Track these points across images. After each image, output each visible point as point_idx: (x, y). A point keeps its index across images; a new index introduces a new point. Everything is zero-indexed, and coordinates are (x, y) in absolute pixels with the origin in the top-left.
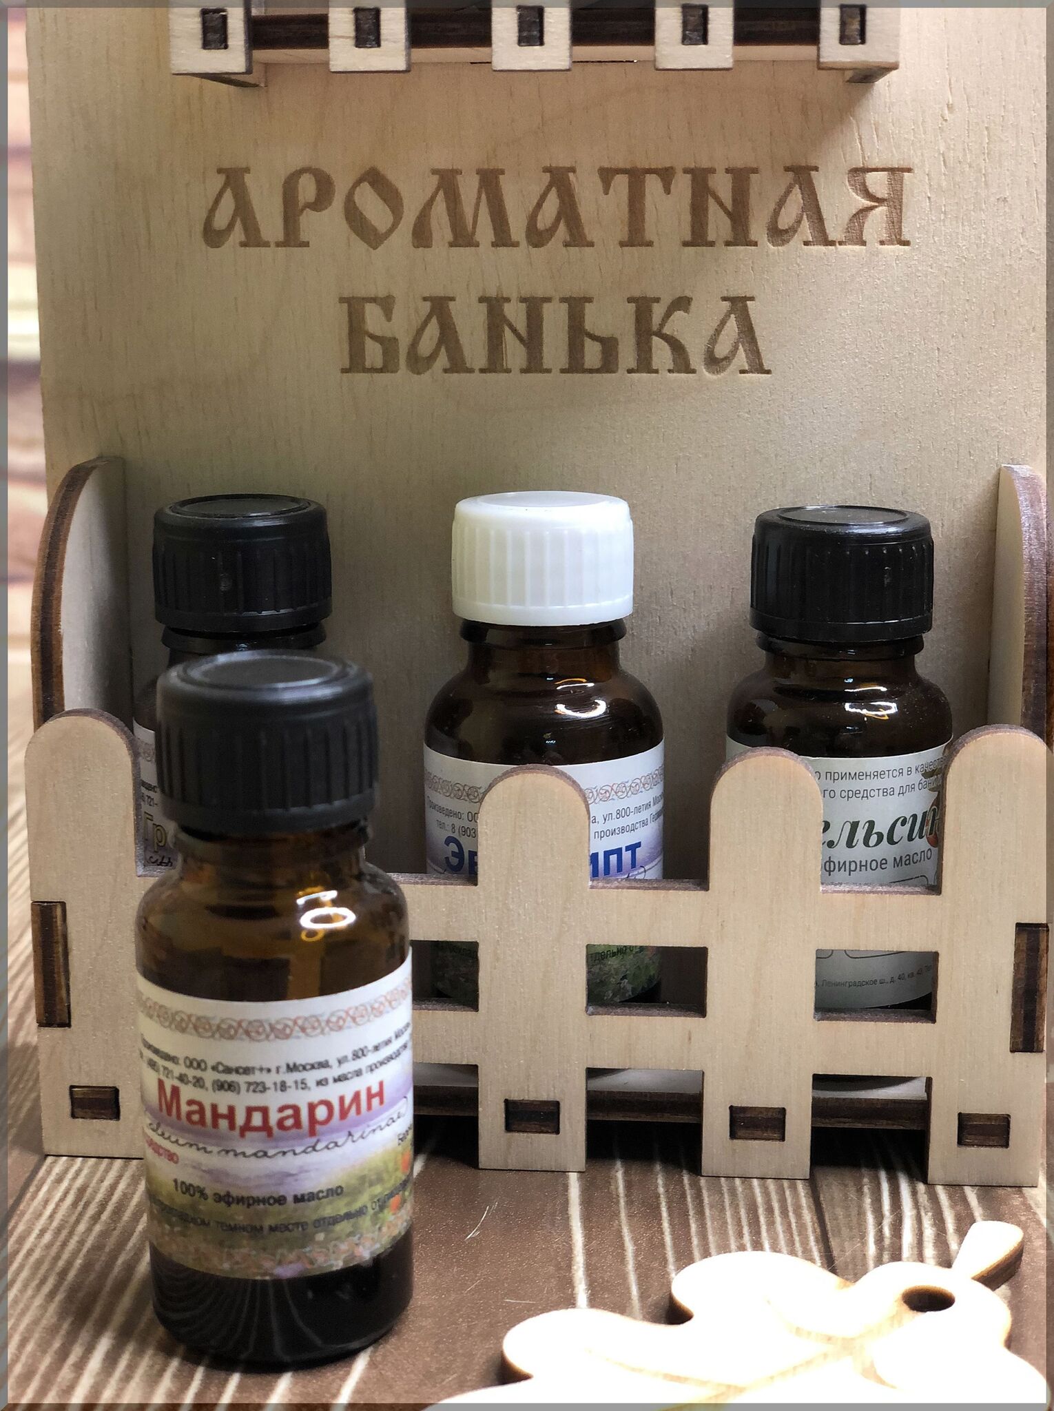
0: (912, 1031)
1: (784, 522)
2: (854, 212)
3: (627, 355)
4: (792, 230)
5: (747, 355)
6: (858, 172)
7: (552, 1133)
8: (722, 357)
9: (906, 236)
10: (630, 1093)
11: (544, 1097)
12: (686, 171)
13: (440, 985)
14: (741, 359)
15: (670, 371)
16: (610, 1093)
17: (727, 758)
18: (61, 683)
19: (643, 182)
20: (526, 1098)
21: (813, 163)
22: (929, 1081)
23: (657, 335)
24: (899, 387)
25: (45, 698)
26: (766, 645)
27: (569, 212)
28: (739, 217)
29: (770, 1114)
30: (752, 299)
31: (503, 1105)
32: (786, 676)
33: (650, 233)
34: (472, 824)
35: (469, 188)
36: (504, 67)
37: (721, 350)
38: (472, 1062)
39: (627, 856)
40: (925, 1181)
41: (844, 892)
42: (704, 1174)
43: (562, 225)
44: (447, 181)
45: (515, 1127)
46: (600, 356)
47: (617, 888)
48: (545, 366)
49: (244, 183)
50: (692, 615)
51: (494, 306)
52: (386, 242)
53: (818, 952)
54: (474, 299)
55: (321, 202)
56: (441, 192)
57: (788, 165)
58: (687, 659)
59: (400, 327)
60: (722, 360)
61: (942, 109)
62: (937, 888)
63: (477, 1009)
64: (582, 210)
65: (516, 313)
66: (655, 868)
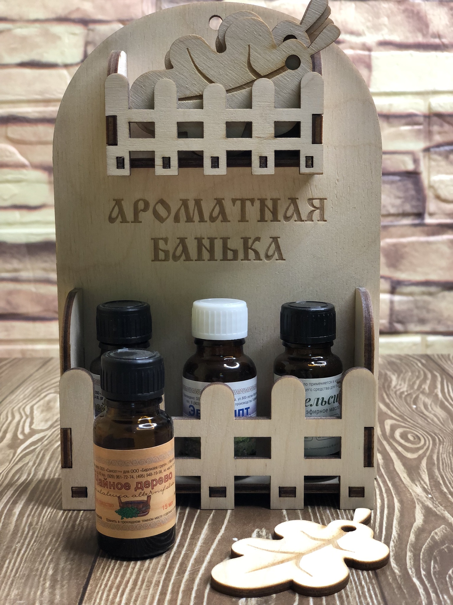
0: (334, 461)
1: (290, 307)
2: (310, 211)
3: (241, 255)
4: (291, 217)
5: (278, 255)
6: (310, 200)
7: (224, 497)
9: (325, 219)
10: (248, 484)
11: (221, 485)
12: (258, 199)
13: (187, 452)
14: (276, 256)
15: (254, 260)
16: (242, 484)
17: (275, 379)
18: (70, 359)
19: (245, 203)
20: (216, 486)
21: (297, 197)
22: (339, 477)
23: (250, 249)
24: (324, 264)
25: (64, 364)
26: (285, 345)
27: (222, 212)
28: (275, 213)
29: (291, 489)
30: (279, 238)
31: (209, 488)
32: (292, 354)
33: (247, 218)
34: (198, 401)
35: (191, 205)
36: (207, 174)
37: (270, 253)
38: (199, 475)
39: (245, 411)
40: (339, 509)
41: (312, 419)
42: (271, 509)
43: (220, 215)
44: (185, 203)
45: (212, 496)
46: (232, 255)
47: (243, 419)
48: (215, 259)
49: (122, 204)
50: (262, 336)
51: (199, 240)
52: (166, 221)
53: (305, 437)
54: (193, 238)
55: (146, 209)
56: (183, 206)
57: (289, 197)
58: (261, 350)
59: (170, 247)
60: (270, 256)
61: (335, 181)
62: (340, 417)
63: (200, 458)
64: (226, 211)
65: (206, 242)
66: (254, 415)
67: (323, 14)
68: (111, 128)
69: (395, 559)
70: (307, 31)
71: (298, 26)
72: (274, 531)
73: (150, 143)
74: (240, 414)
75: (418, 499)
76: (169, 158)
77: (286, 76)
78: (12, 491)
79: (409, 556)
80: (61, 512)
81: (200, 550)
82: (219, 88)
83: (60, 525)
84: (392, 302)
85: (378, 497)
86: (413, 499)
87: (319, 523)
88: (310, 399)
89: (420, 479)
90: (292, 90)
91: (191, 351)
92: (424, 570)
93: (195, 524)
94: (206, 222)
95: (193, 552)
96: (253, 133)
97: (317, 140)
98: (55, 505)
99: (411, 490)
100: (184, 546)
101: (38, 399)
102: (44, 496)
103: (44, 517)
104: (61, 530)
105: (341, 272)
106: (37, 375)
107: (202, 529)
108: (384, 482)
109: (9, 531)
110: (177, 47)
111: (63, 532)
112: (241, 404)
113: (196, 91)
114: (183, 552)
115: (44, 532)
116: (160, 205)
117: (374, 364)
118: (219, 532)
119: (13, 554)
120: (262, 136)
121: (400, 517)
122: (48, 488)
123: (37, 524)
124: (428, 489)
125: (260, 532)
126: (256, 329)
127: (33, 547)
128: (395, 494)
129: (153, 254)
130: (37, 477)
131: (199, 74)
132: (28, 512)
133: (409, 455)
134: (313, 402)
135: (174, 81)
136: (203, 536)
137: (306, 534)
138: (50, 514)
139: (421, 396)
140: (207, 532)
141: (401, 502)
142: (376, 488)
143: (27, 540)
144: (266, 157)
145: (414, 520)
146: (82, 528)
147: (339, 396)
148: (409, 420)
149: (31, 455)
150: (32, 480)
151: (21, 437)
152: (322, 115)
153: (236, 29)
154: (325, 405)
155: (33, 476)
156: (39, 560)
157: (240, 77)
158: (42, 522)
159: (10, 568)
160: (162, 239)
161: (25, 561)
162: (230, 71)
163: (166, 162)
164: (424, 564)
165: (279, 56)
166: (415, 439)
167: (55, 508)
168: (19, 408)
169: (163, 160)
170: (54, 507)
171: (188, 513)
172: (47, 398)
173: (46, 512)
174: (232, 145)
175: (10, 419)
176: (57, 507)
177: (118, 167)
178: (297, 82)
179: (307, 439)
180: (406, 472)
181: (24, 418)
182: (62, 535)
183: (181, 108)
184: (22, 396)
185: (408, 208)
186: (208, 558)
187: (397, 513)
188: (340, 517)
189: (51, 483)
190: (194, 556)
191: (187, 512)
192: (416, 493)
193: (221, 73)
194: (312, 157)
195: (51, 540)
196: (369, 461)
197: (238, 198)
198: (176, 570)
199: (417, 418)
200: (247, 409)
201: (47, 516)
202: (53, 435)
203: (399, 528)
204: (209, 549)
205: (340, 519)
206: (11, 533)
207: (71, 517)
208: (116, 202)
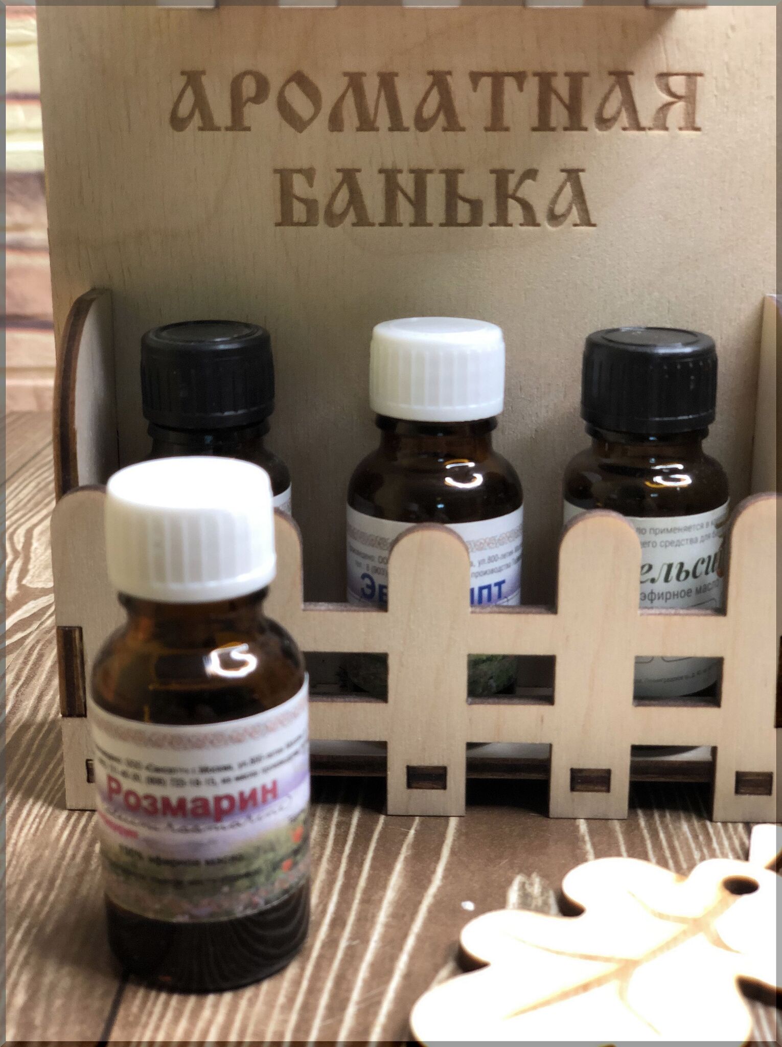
0: (704, 714)
1: (605, 342)
2: (660, 105)
3: (489, 212)
4: (614, 119)
5: (579, 214)
6: (663, 76)
7: (441, 789)
8: (560, 214)
9: (698, 124)
10: (497, 759)
11: (436, 764)
12: (536, 74)
14: (575, 215)
15: (521, 225)
16: (482, 759)
17: (567, 517)
19: (503, 81)
20: (424, 765)
21: (630, 68)
22: (714, 750)
23: (512, 198)
24: (691, 237)
25: (64, 477)
26: (593, 432)
27: (447, 106)
28: (574, 108)
29: (599, 774)
30: (583, 170)
31: (405, 769)
32: (607, 457)
33: (508, 119)
34: (382, 566)
35: (371, 86)
36: (409, 7)
37: (560, 209)
38: (383, 739)
39: (495, 590)
40: (711, 820)
41: (655, 614)
42: (551, 816)
43: (441, 115)
44: (355, 81)
45: (414, 785)
46: (469, 214)
47: (491, 613)
48: (428, 222)
49: (201, 82)
50: (535, 406)
51: (390, 175)
52: (309, 127)
53: (637, 657)
54: (375, 169)
55: (260, 96)
56: (350, 91)
57: (612, 69)
58: (532, 438)
59: (320, 192)
60: (560, 216)
61: (727, 29)
62: (721, 610)
63: (386, 701)
64: (455, 104)
65: (406, 181)
66: (513, 600)
72: (562, 887)
74: (480, 597)
80: (65, 814)
81: (384, 938)
83: (57, 855)
88: (650, 567)
93: (374, 859)
94: (407, 129)
95: (365, 941)
98: (53, 793)
100: (343, 924)
101: (44, 512)
102: (30, 769)
104: (58, 867)
107: (389, 869)
111: (61, 875)
112: (485, 573)
114: (343, 944)
115: (19, 874)
116: (293, 85)
118: (430, 881)
122: (41, 746)
125: (527, 886)
126: (521, 389)
129: (278, 206)
130: (18, 716)
134: (658, 572)
136: (390, 895)
137: (640, 901)
138: (37, 820)
140: (401, 881)
147: (718, 557)
149: (12, 656)
150: (7, 720)
154: (685, 579)
155: (10, 711)
158: (16, 844)
160: (299, 171)
167: (50, 804)
170: (49, 801)
171: (359, 825)
173: (28, 815)
176: (55, 802)
179: (640, 662)
181: (9, 557)
182: (58, 882)
184: (12, 505)
188: (715, 845)
189: (49, 731)
190: (369, 956)
191: (355, 821)
195: (33, 897)
197: (486, 69)
198: (324, 1000)
200: (499, 584)
201: (30, 828)
204: (405, 936)
205: (716, 856)
207: (84, 831)
208: (189, 78)
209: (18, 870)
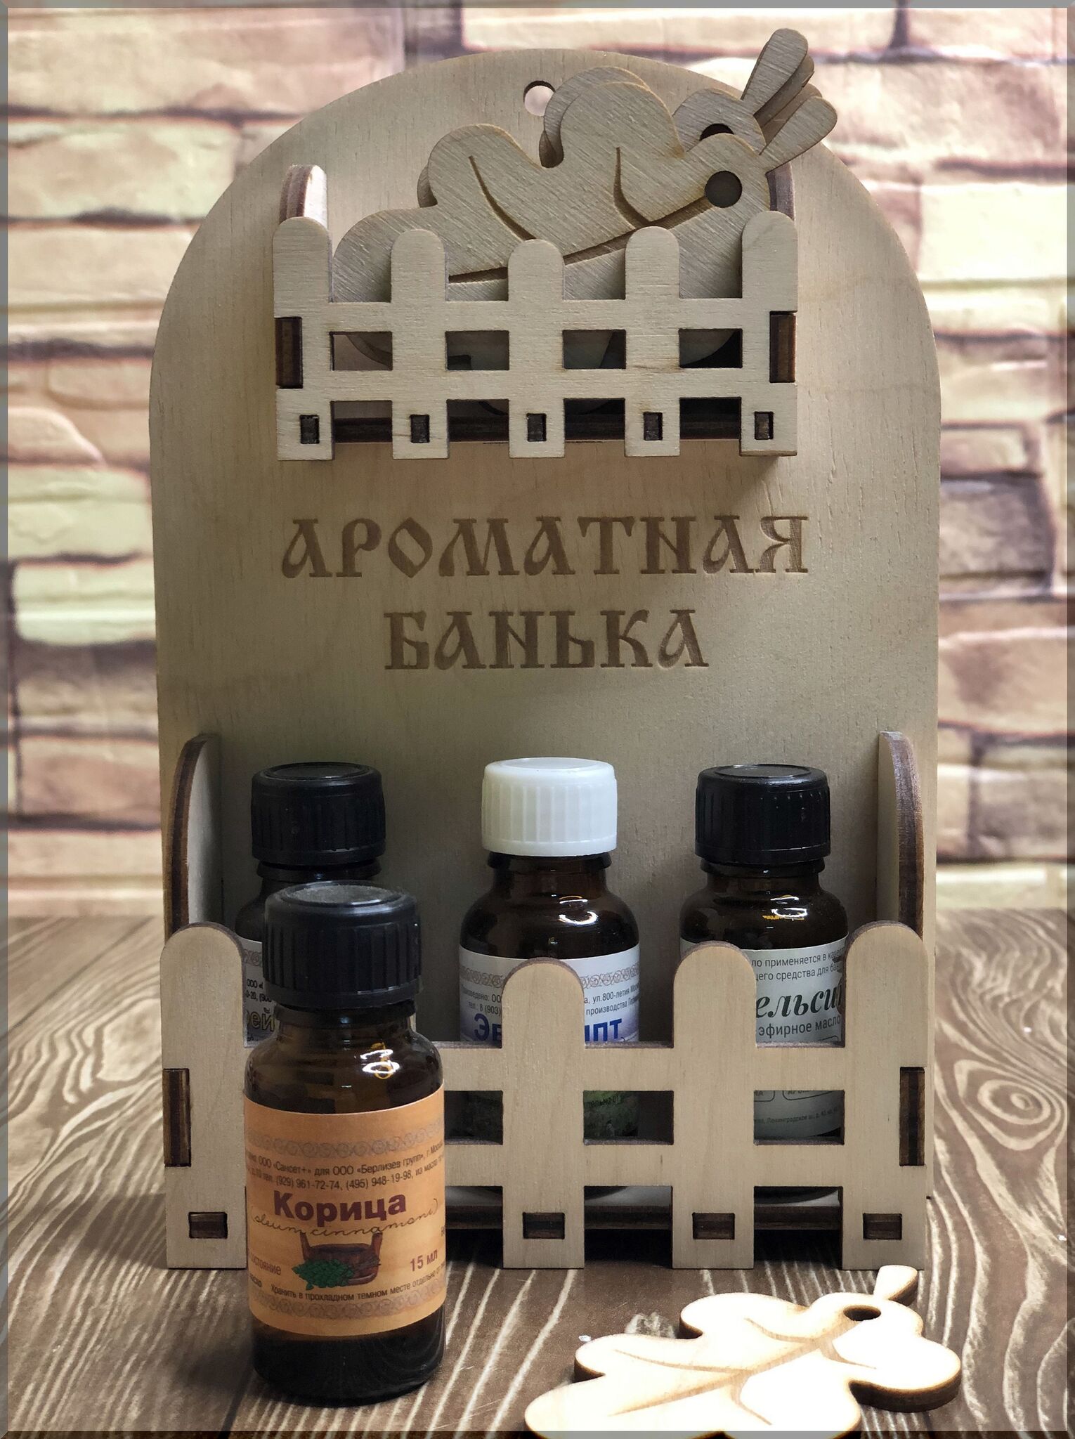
0: (827, 1152)
1: (718, 777)
2: (766, 548)
3: (601, 654)
4: (721, 562)
5: (691, 654)
6: (769, 520)
7: (558, 1238)
8: (671, 654)
9: (804, 566)
11: (553, 1210)
12: (642, 519)
13: (469, 1130)
14: (686, 655)
15: (633, 665)
16: (602, 1207)
17: (683, 949)
18: (187, 903)
19: (612, 526)
20: (540, 1211)
21: (736, 513)
22: (840, 1189)
23: (622, 639)
24: (802, 675)
25: (174, 915)
26: (707, 868)
27: (556, 550)
28: (682, 551)
29: (723, 1219)
30: (693, 611)
31: (521, 1217)
32: (723, 891)
33: (617, 563)
34: (496, 1004)
35: (481, 533)
36: (518, 456)
37: (671, 649)
38: (498, 1184)
39: (611, 1028)
40: (840, 1269)
41: (773, 1047)
42: (674, 1267)
43: (551, 559)
44: (465, 528)
45: (531, 1234)
46: (580, 655)
47: (606, 1048)
48: (540, 663)
49: (313, 530)
50: (652, 849)
51: (501, 618)
52: (420, 573)
53: (756, 1092)
54: (486, 613)
55: (371, 543)
56: (461, 537)
57: (718, 514)
58: (649, 882)
59: (430, 635)
60: (672, 656)
61: (828, 475)
62: (840, 1043)
63: (501, 1143)
64: (565, 548)
65: (517, 624)
66: (632, 1037)
67: (794, 75)
68: (287, 346)
69: (976, 1386)
70: (757, 115)
71: (736, 102)
72: (680, 1319)
73: (382, 381)
74: (596, 1035)
75: (1033, 1246)
76: (427, 418)
77: (707, 222)
78: (46, 1223)
79: (1009, 1379)
80: (165, 1272)
81: (499, 1364)
82: (546, 250)
83: (161, 1303)
84: (974, 786)
85: (936, 1240)
86: (1022, 1244)
87: (789, 1300)
88: (768, 1000)
89: (1038, 1198)
90: (723, 255)
91: (480, 886)
92: (1046, 1412)
93: (488, 1304)
94: (517, 573)
95: (481, 1367)
96: (628, 357)
97: (783, 373)
98: (151, 1255)
99: (1015, 1225)
100: (459, 1354)
101: (114, 1012)
102: (124, 1236)
103: (121, 1283)
104: (162, 1313)
105: (843, 694)
106: (116, 956)
107: (505, 1313)
108: (952, 1206)
109: (37, 1318)
110: (446, 153)
111: (166, 1320)
112: (600, 1011)
113: (490, 258)
114: (458, 1368)
115: (122, 1320)
116: (405, 531)
117: (922, 915)
118: (546, 1321)
119: (45, 1372)
120: (649, 363)
121: (988, 1286)
122: (134, 1217)
123: (104, 1300)
124: (1058, 1221)
125: (646, 1323)
126: (637, 831)
127: (95, 1353)
128: (977, 1234)
129: (389, 650)
130: (106, 1192)
131: (498, 218)
132: (82, 1275)
133: (1013, 1144)
134: (775, 1005)
135: (439, 235)
136: (506, 1331)
137: (759, 1326)
138: (137, 1277)
139: (1043, 1005)
140: (516, 1320)
141: (991, 1251)
142: (931, 1221)
143: (80, 1339)
144: (660, 415)
145: (1022, 1295)
146: (214, 1310)
147: (838, 992)
148: (1013, 1060)
149: (95, 1141)
150: (95, 1197)
151: (70, 1098)
152: (795, 314)
153: (589, 110)
154: (803, 1013)
155: (97, 1189)
156: (107, 1384)
157: (597, 224)
158: (116, 1296)
159: (37, 1403)
160: (410, 615)
161: (74, 1387)
162: (573, 211)
163: (420, 430)
164: (1045, 1398)
165: (689, 175)
166: (1027, 1104)
167: (149, 1264)
168: (69, 1033)
169: (412, 423)
170: (148, 1262)
171: (473, 1277)
172: (137, 1010)
173: (127, 1273)
174: (576, 385)
175: (45, 1056)
176: (154, 1262)
177: (304, 440)
178: (732, 236)
179: (760, 1097)
180: (1006, 1183)
181: (80, 1054)
182: (164, 1325)
183: (456, 300)
184: (76, 1005)
185: (1012, 558)
186: (517, 1382)
187: (981, 1277)
188: (842, 1287)
189: (141, 1205)
190: (484, 1377)
191: (469, 1273)
192: (1028, 1230)
193: (552, 215)
194: (770, 415)
195: (139, 1338)
196: (912, 1152)
197: (595, 516)
198: (439, 1410)
199: (1033, 1056)
200: (615, 1023)
201: (130, 1284)
202: (148, 1095)
203: (986, 1313)
204: (521, 1362)
205: (842, 1291)
206: (40, 1320)
207: (186, 1285)
208: (300, 526)
209: (121, 1317)
